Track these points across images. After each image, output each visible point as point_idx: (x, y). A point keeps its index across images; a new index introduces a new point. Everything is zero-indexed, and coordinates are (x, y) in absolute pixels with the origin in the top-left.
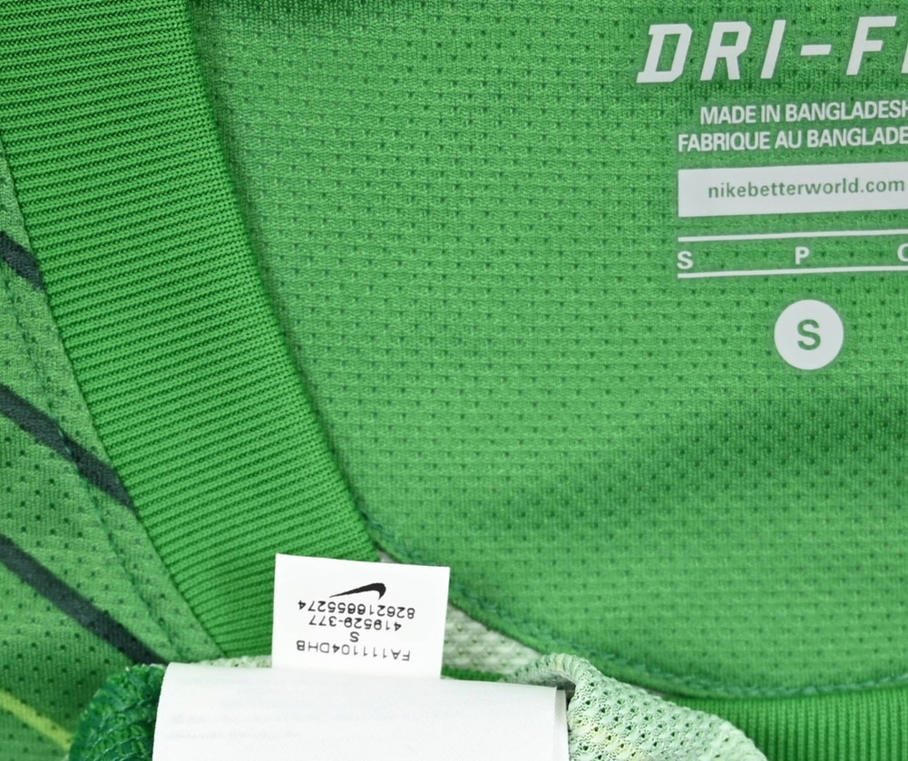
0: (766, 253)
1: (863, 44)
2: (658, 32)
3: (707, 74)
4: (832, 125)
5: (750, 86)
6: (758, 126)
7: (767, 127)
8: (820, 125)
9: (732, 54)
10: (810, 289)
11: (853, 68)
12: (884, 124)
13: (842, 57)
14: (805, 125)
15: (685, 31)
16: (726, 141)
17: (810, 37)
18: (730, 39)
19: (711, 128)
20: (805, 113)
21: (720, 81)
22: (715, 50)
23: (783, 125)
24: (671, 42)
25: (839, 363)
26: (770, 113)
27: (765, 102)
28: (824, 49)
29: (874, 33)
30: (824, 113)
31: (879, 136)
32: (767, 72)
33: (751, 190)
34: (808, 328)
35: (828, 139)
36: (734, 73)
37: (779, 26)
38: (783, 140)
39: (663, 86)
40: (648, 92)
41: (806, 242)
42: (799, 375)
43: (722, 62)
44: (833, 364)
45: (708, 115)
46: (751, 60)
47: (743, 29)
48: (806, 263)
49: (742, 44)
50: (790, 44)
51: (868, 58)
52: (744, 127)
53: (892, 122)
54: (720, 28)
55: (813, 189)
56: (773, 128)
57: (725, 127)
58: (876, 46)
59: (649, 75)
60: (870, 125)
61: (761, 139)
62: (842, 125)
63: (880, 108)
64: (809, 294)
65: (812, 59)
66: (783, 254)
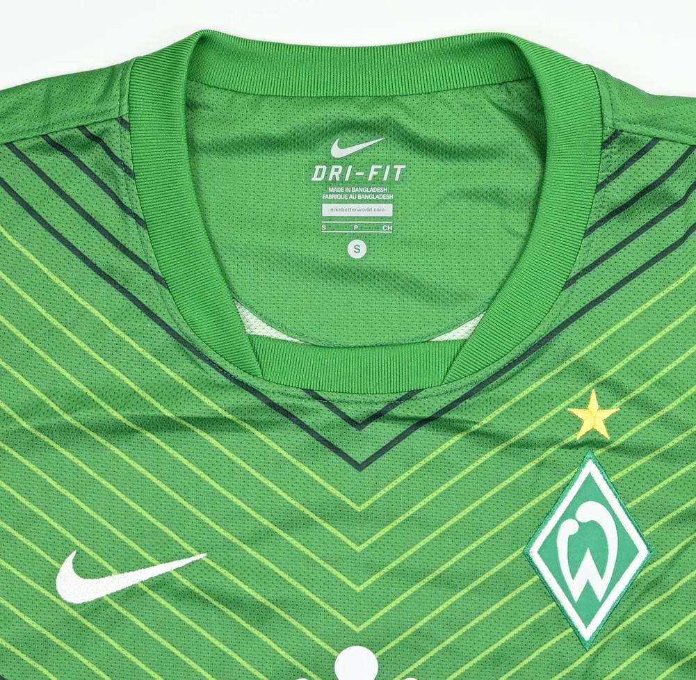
0: (346, 227)
1: (372, 173)
2: (318, 167)
3: (330, 179)
4: (365, 194)
5: (342, 182)
6: (344, 193)
7: (347, 193)
8: (361, 193)
9: (337, 174)
10: (358, 237)
11: (370, 179)
12: (379, 194)
13: (367, 177)
14: (357, 193)
15: (324, 168)
16: (335, 197)
17: (358, 171)
18: (337, 170)
19: (331, 193)
20: (357, 190)
21: (334, 180)
22: (333, 173)
23: (351, 193)
24: (321, 170)
25: (365, 257)
26: (347, 189)
27: (346, 186)
28: (362, 174)
29: (376, 170)
30: (362, 190)
31: (377, 197)
32: (347, 179)
33: (343, 210)
34: (357, 247)
35: (363, 197)
36: (338, 179)
37: (350, 167)
38: (351, 197)
39: (319, 182)
40: (314, 183)
41: (357, 224)
42: (354, 260)
43: (334, 176)
44: (363, 257)
45: (331, 190)
46: (342, 176)
47: (340, 168)
48: (357, 230)
49: (340, 172)
50: (353, 172)
51: (374, 176)
52: (340, 193)
53: (381, 193)
54: (334, 167)
55: (359, 210)
56: (349, 194)
57: (335, 193)
58: (376, 173)
59: (315, 179)
60: (375, 194)
61: (345, 196)
62: (367, 194)
63: (378, 190)
64: (357, 238)
65: (358, 176)
66: (351, 227)
